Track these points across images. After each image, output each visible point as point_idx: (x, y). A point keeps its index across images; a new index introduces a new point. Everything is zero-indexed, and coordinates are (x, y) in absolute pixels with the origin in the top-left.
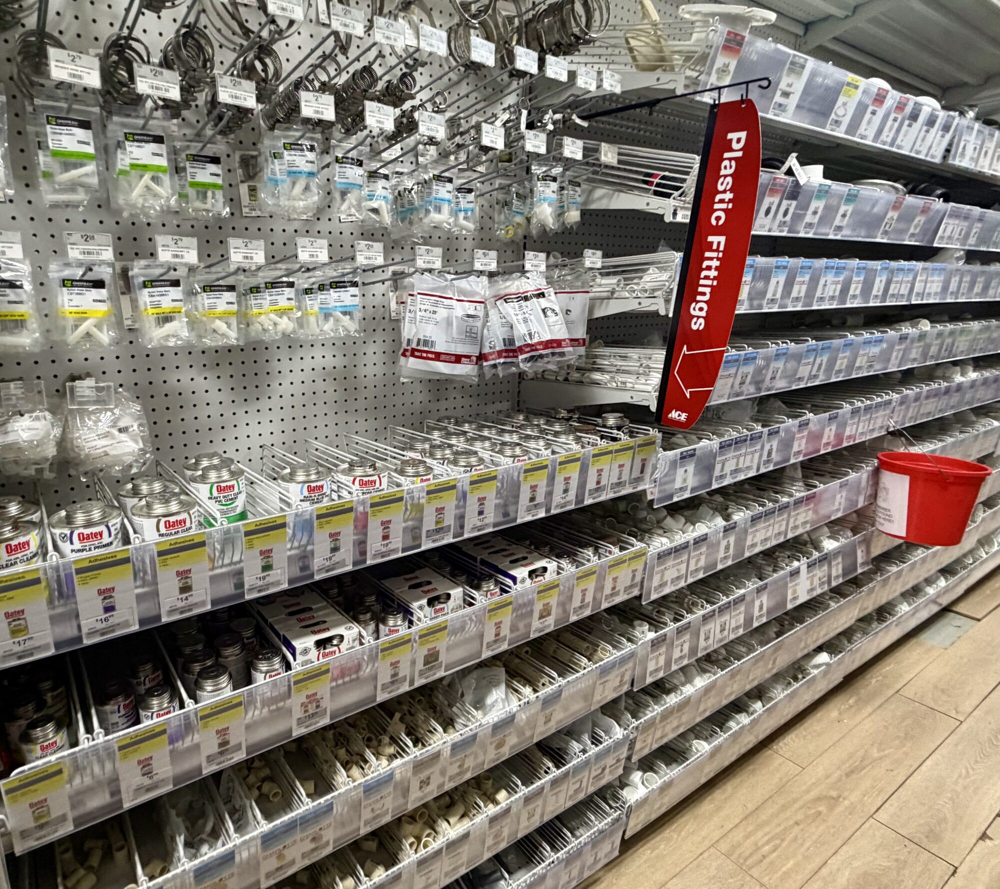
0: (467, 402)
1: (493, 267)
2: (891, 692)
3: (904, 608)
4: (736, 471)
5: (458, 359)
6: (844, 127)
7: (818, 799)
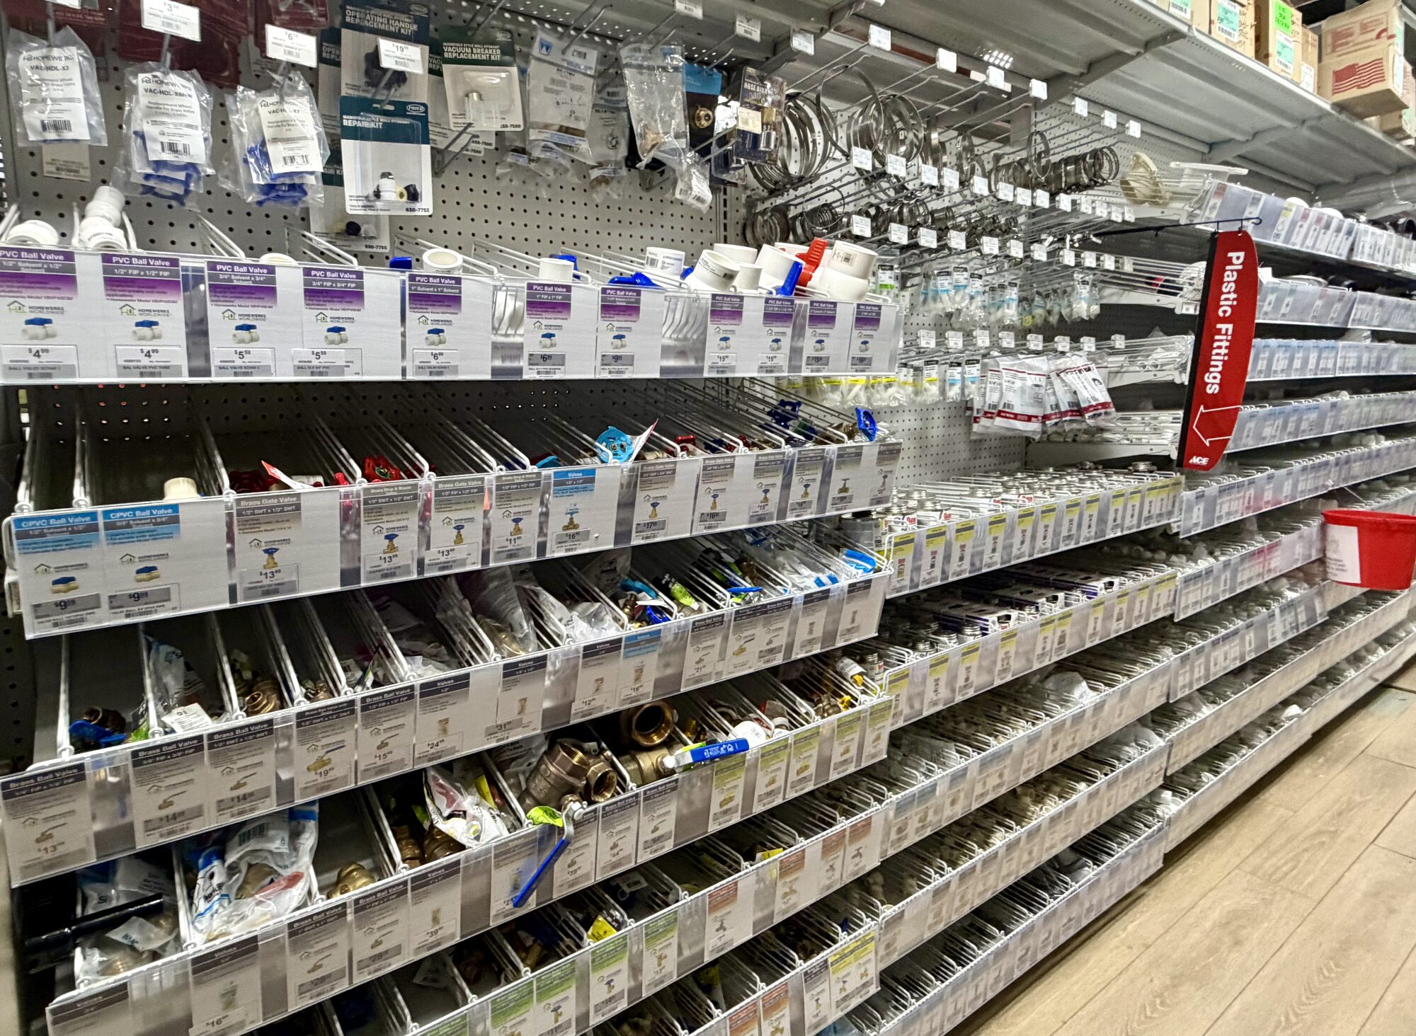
0: (993, 460)
1: (1040, 348)
2: (1357, 753)
3: (1351, 673)
4: (1229, 514)
5: (1029, 418)
6: (1282, 237)
7: (1319, 833)
